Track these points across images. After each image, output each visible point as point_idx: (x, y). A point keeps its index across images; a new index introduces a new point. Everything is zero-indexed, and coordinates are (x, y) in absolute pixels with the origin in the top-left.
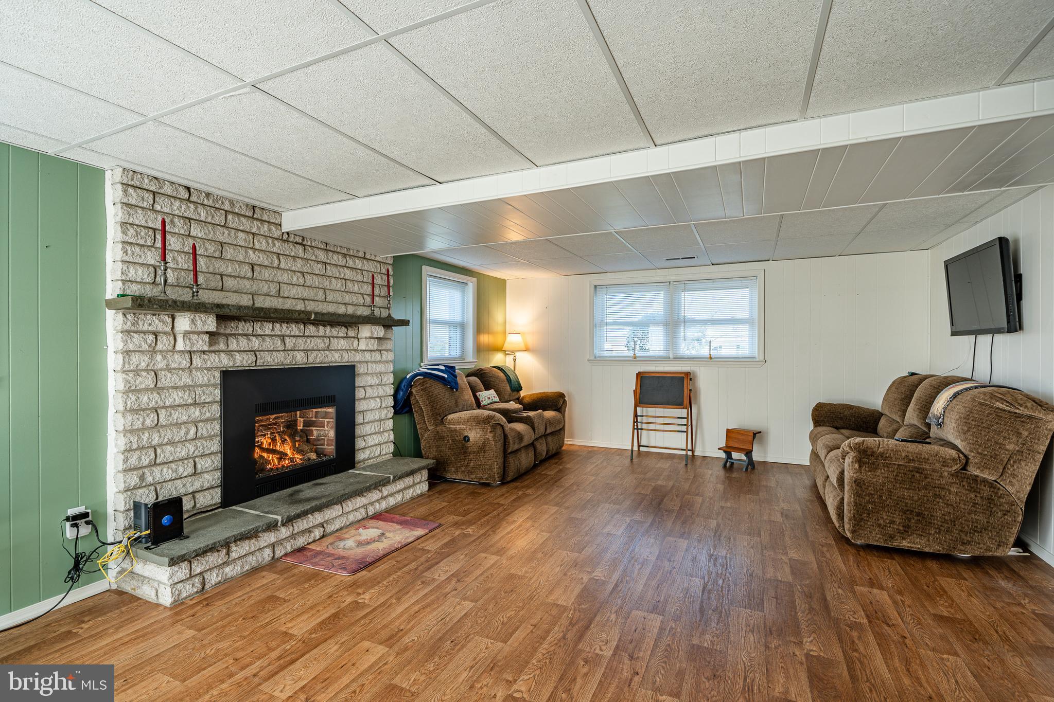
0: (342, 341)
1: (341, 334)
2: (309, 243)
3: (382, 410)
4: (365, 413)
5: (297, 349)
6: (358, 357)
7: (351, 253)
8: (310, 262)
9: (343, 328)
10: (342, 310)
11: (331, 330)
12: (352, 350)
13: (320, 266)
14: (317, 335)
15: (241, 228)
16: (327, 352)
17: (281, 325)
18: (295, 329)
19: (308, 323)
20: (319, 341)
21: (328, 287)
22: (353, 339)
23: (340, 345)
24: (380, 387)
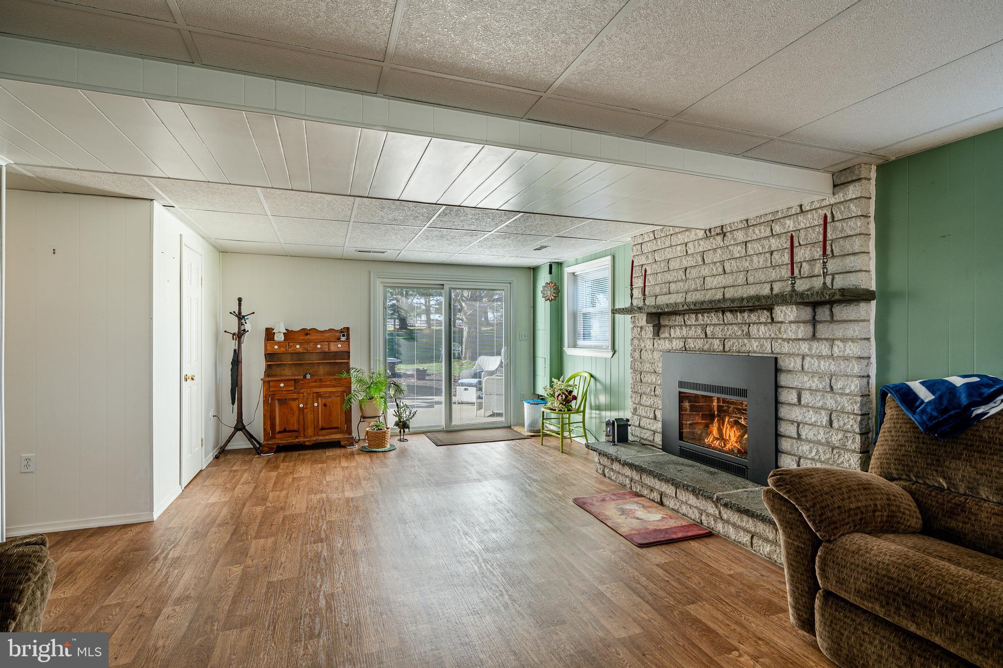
0: (762, 328)
1: (763, 320)
2: (729, 229)
3: (833, 432)
4: (801, 426)
5: (717, 336)
6: (786, 348)
7: (780, 215)
8: (730, 247)
9: (765, 312)
10: (766, 291)
11: (749, 316)
12: (780, 338)
13: (739, 248)
14: (736, 322)
15: (679, 243)
16: (746, 341)
17: (703, 316)
18: (714, 318)
19: (728, 311)
20: (736, 328)
21: (750, 268)
22: (780, 325)
23: (761, 333)
24: (829, 396)
